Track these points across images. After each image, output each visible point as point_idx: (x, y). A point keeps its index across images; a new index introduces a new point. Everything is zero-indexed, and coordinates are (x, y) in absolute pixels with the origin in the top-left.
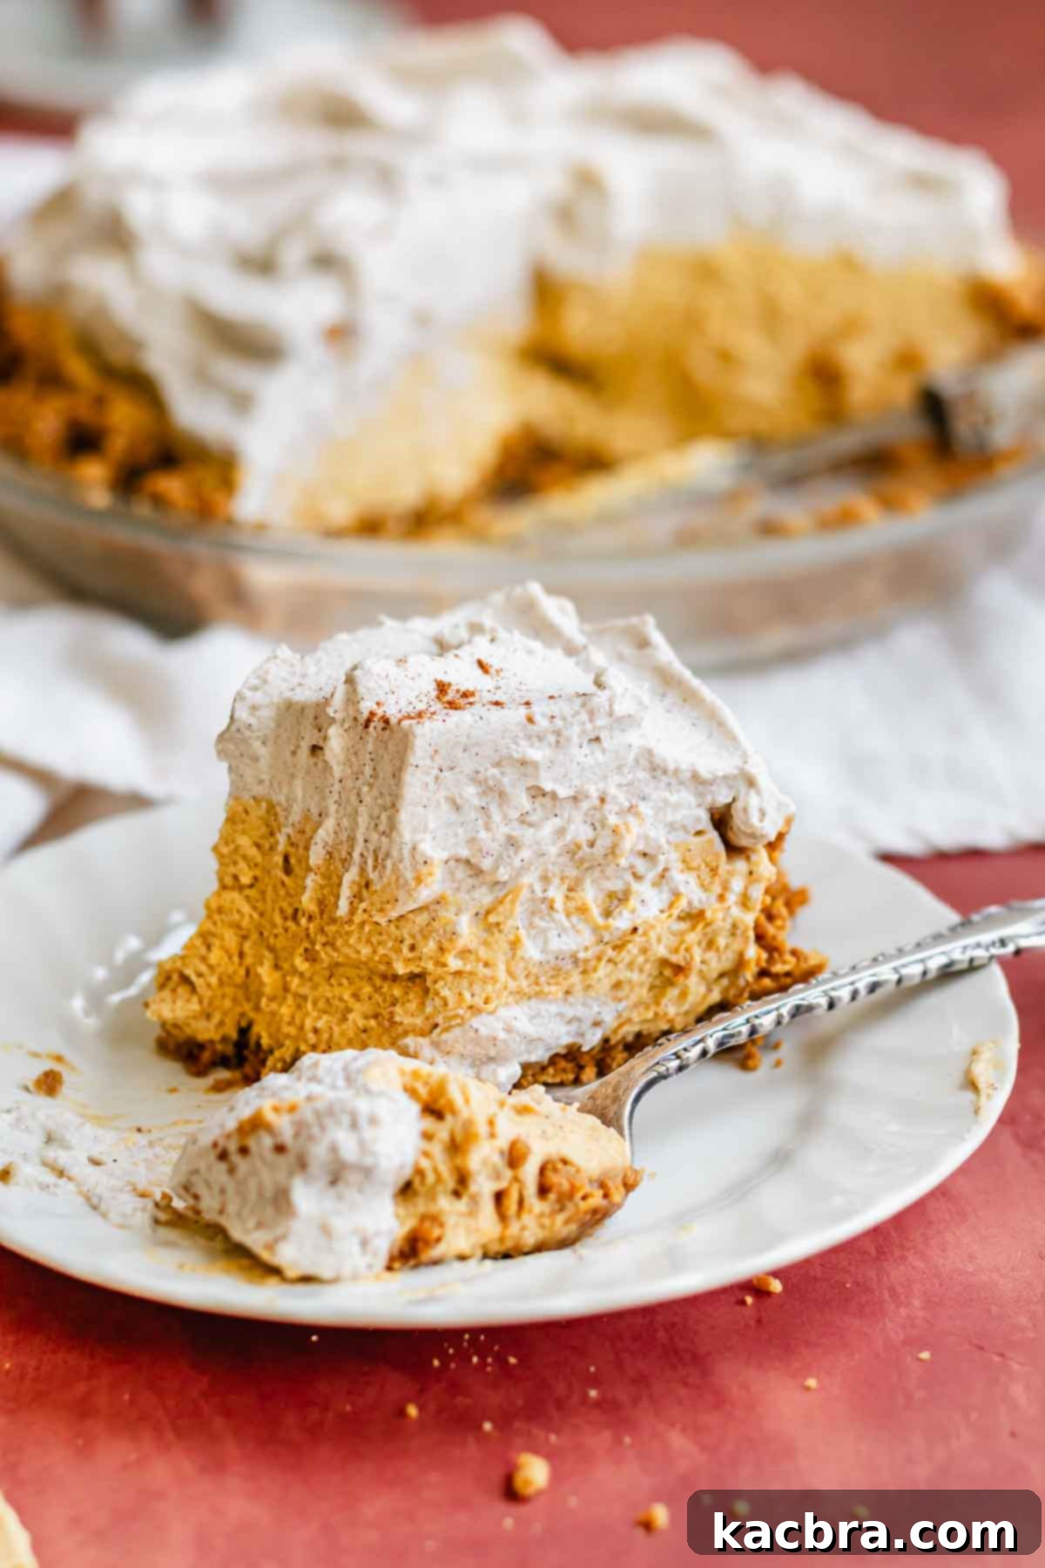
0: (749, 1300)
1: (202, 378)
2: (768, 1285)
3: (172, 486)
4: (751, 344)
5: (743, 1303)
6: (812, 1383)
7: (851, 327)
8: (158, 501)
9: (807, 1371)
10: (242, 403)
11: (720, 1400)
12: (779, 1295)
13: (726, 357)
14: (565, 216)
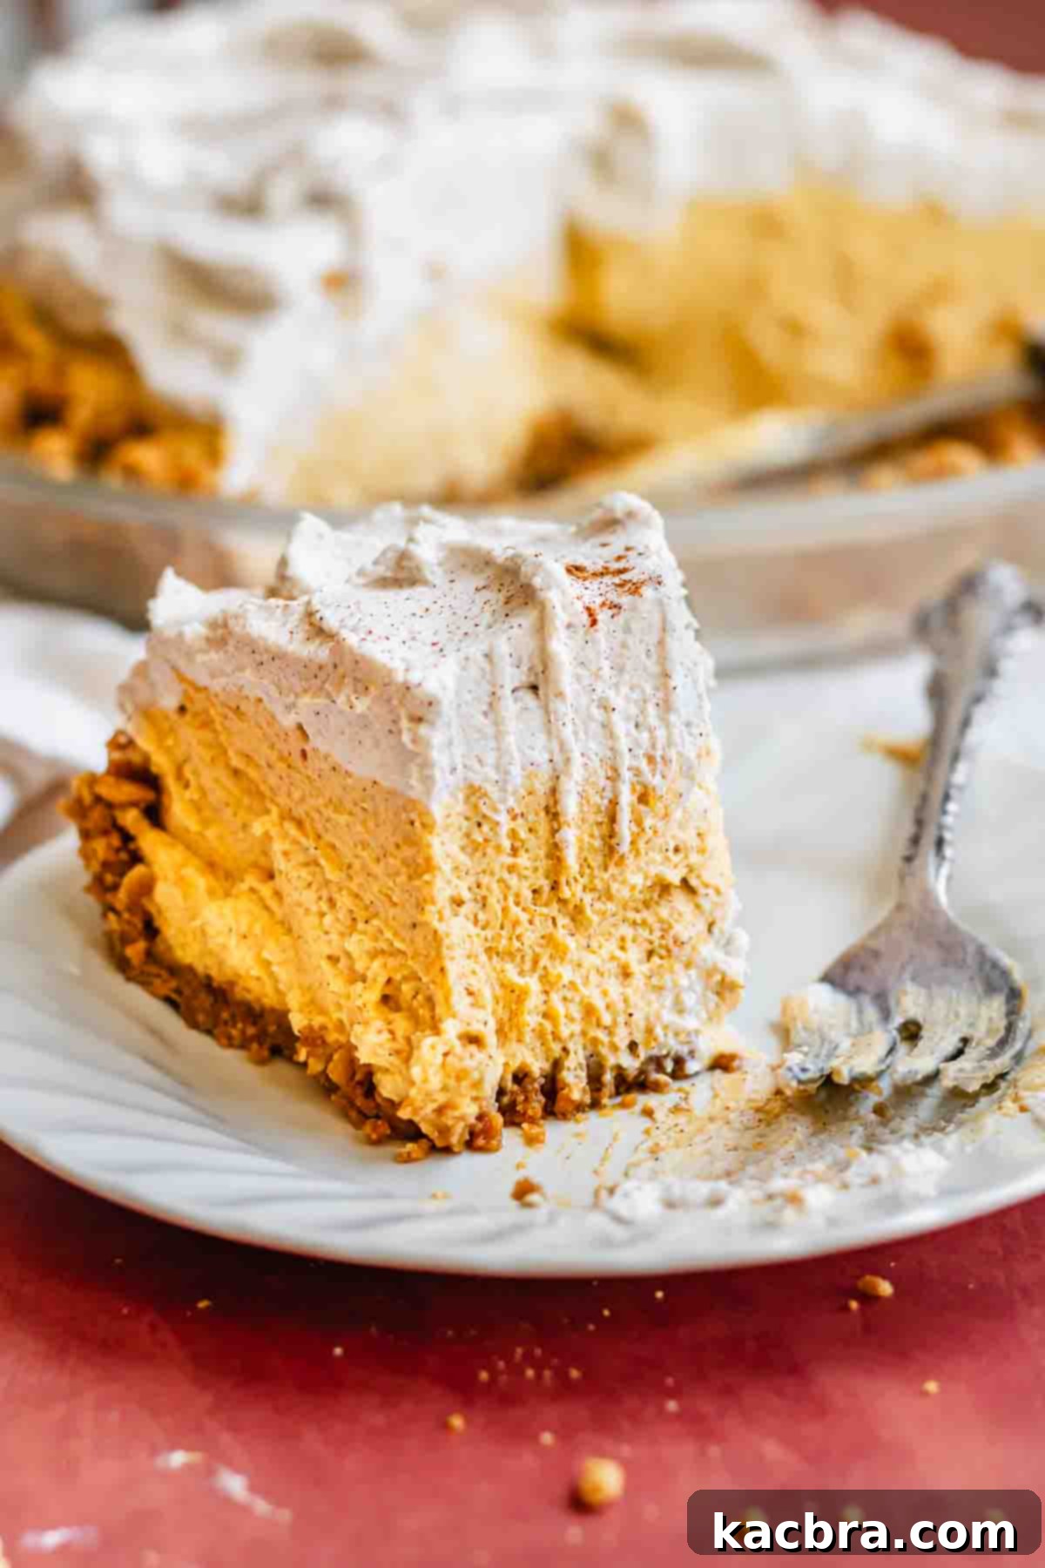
0: (854, 1305)
1: (179, 333)
2: (874, 1287)
3: (147, 456)
4: (823, 313)
5: (846, 1308)
6: (932, 1386)
7: (938, 291)
8: (132, 473)
9: (926, 1376)
10: (228, 360)
11: (821, 1410)
12: (887, 1299)
13: (795, 329)
14: (601, 162)
